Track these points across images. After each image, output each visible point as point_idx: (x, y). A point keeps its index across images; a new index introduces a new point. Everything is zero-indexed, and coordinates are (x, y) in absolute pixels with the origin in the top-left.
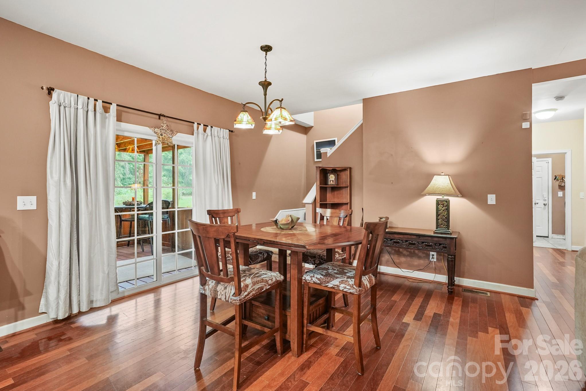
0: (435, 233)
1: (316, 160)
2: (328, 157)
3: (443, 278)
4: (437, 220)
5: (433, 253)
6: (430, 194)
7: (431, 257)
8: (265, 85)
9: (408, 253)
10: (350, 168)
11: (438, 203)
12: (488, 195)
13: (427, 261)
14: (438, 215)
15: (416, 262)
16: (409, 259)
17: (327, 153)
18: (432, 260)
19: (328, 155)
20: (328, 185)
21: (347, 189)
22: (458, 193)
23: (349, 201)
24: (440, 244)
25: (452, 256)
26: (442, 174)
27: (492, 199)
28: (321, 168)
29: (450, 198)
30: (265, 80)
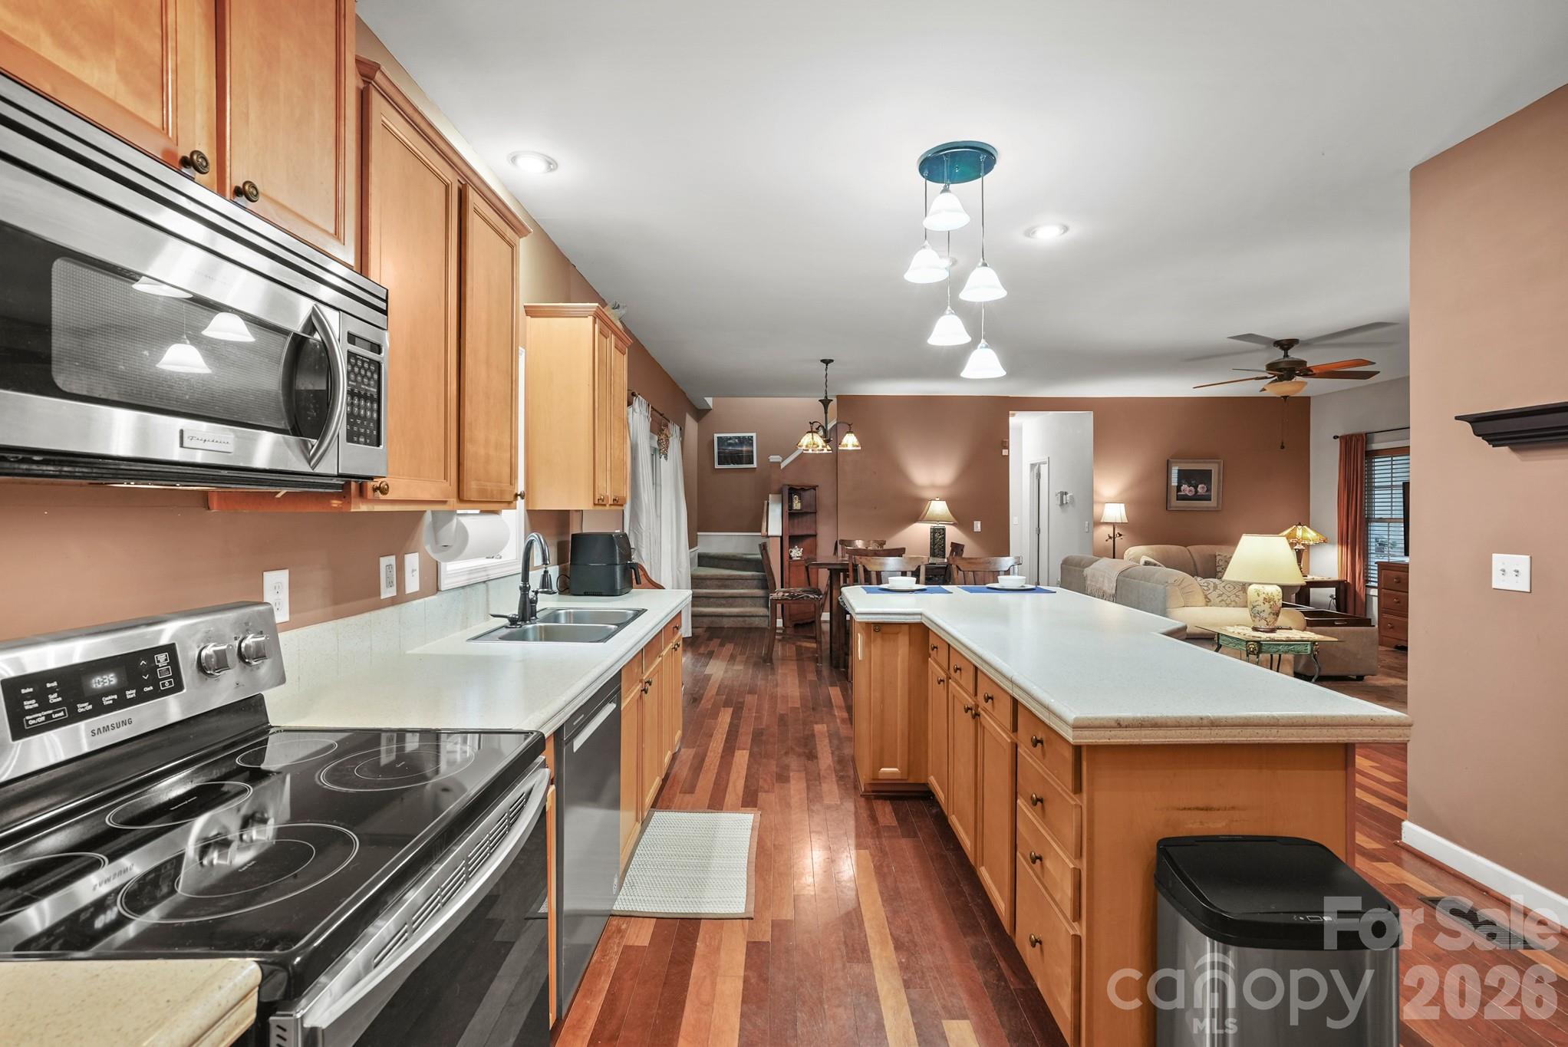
1: (717, 466)
4: (932, 549)
6: (926, 520)
10: (817, 486)
11: (934, 530)
12: (975, 521)
14: (931, 545)
17: (780, 463)
19: (782, 466)
20: (794, 511)
21: (813, 515)
22: (955, 521)
26: (938, 499)
27: (978, 526)
28: (789, 487)
29: (947, 527)
30: (826, 397)
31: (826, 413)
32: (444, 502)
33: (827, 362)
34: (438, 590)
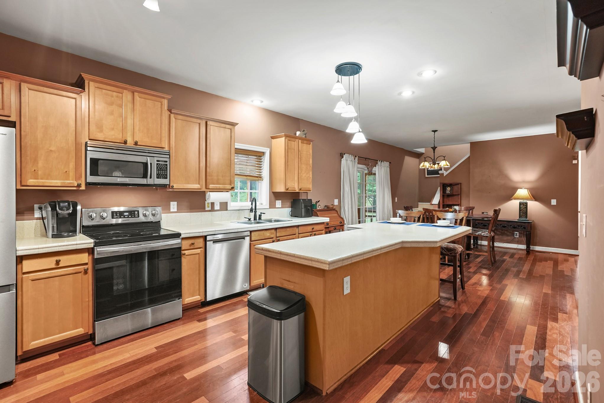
0: (518, 220)
1: (426, 176)
2: (444, 176)
3: (524, 247)
4: (520, 213)
5: (516, 233)
6: (515, 199)
7: (515, 235)
8: (434, 148)
9: (500, 233)
10: (461, 183)
11: (520, 204)
12: (552, 200)
13: (513, 237)
14: (520, 210)
15: (505, 238)
16: (501, 236)
17: (443, 174)
18: (516, 237)
19: (445, 175)
20: (446, 193)
21: (458, 196)
22: (533, 198)
23: (460, 203)
24: (522, 226)
25: (529, 232)
26: (523, 188)
27: (554, 202)
28: (443, 184)
29: (528, 201)
30: (434, 146)
31: (434, 153)
32: (201, 189)
33: (435, 131)
34: (227, 210)
